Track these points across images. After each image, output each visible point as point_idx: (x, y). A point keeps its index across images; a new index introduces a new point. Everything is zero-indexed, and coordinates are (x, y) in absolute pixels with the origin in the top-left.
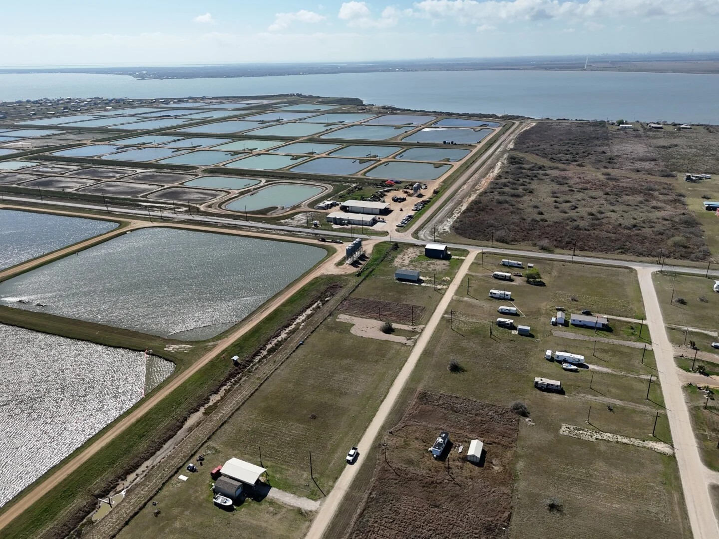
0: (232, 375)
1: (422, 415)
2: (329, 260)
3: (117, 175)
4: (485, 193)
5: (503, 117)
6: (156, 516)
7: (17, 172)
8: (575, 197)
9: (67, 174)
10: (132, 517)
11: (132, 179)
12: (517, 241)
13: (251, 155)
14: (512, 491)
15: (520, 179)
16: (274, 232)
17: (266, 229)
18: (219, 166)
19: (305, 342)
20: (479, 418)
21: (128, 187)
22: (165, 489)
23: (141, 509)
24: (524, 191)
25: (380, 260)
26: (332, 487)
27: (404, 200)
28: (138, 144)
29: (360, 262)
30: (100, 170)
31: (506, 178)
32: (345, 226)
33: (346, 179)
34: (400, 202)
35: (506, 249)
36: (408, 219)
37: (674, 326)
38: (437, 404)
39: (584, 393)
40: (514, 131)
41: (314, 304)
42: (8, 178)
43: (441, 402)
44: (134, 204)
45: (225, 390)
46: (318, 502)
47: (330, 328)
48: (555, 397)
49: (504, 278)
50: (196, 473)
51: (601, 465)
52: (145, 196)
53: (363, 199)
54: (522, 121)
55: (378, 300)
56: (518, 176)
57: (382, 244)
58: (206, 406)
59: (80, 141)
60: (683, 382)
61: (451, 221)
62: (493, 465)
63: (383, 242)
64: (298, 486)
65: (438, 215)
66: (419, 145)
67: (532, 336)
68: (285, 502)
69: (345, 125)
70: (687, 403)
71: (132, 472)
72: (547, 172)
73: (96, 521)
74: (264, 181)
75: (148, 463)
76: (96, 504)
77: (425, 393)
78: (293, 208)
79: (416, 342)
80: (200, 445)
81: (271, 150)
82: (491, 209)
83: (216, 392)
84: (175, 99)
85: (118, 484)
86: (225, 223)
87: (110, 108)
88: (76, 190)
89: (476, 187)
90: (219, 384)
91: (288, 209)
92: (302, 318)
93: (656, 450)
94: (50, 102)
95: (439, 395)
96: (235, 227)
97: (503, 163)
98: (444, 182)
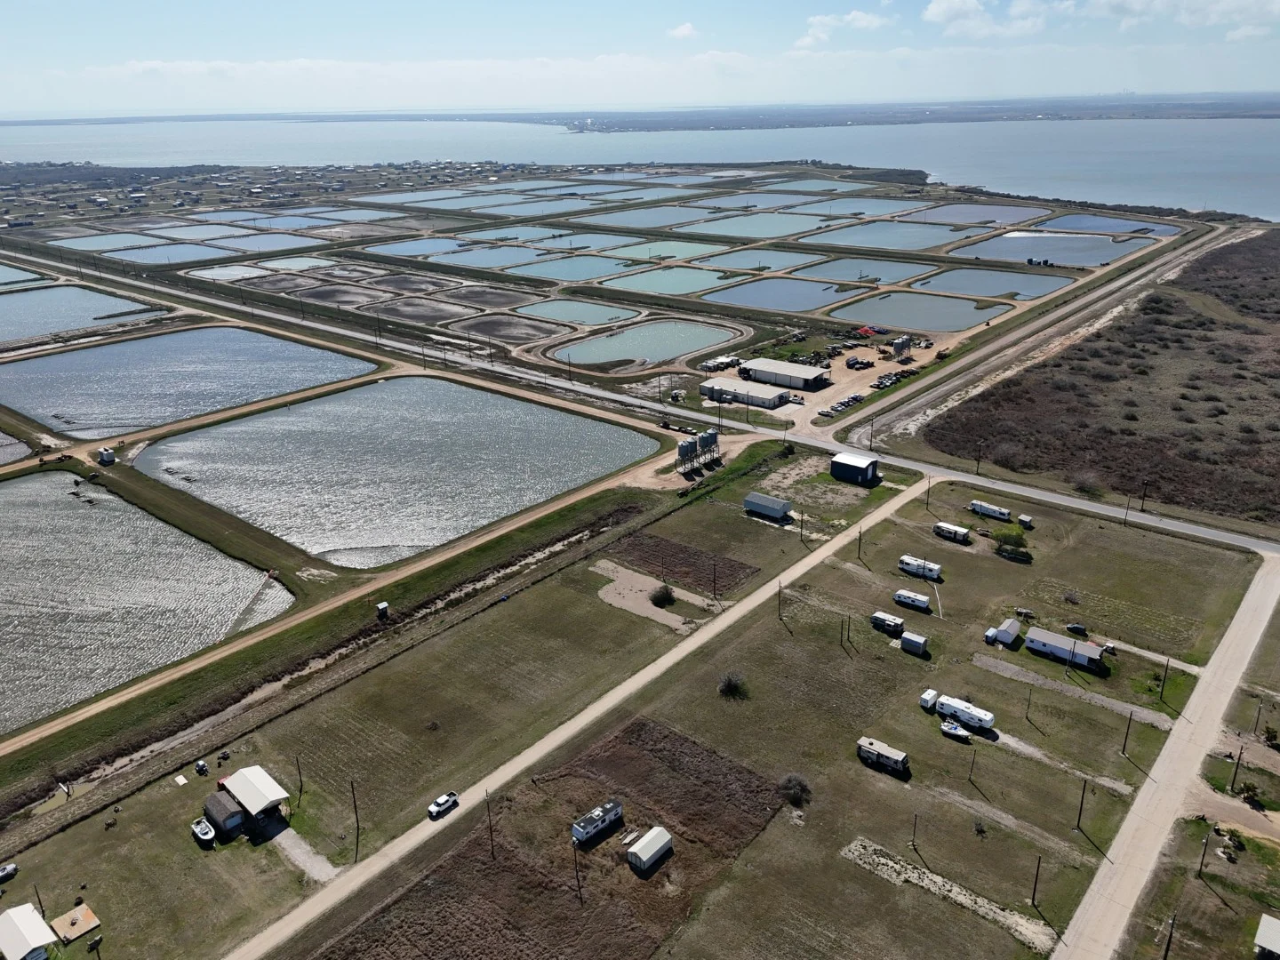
0: (365, 633)
1: (611, 763)
2: (651, 462)
3: (431, 288)
4: (1044, 365)
5: (1197, 216)
6: (107, 829)
7: (302, 273)
8: (1238, 390)
9: (363, 282)
10: (76, 822)
11: (448, 296)
12: (1037, 468)
13: (656, 267)
14: (668, 937)
15: (1137, 344)
16: (599, 403)
17: (591, 396)
18: (592, 283)
19: (512, 598)
20: (706, 790)
21: (433, 308)
22: (147, 790)
23: (95, 813)
24: (1130, 370)
25: (742, 472)
26: (377, 850)
27: (869, 365)
28: (496, 240)
29: (705, 472)
30: (413, 278)
31: (1109, 340)
32: (726, 405)
33: (789, 320)
34: (857, 369)
35: (1004, 480)
36: (848, 402)
37: (1259, 690)
38: (650, 748)
39: (950, 787)
40: (1202, 245)
41: (577, 534)
42: (283, 283)
43: (659, 746)
44: (421, 337)
45: (340, 654)
46: (338, 870)
47: (570, 582)
48: (884, 783)
49: (952, 536)
50: (203, 778)
51: (876, 934)
52: (445, 326)
53: (793, 359)
54: (1238, 225)
55: (684, 544)
56: (1138, 338)
57: (769, 444)
58: (295, 675)
59: (417, 230)
60: (1188, 811)
61: (931, 413)
62: (669, 881)
63: (770, 441)
64: (329, 836)
65: (918, 400)
66: (978, 264)
67: (926, 656)
68: (290, 856)
69: (860, 219)
70: (1165, 855)
71: (126, 755)
72: (1209, 334)
73: (35, 815)
74: (645, 312)
75: (156, 746)
76: (52, 790)
77: (644, 725)
78: (659, 365)
79: (696, 630)
80: (239, 734)
81: (697, 259)
82: (1030, 400)
83: (323, 656)
84: (602, 166)
85: (98, 769)
86: (534, 381)
87: (495, 179)
88: (358, 308)
89: (1030, 355)
90: (335, 642)
91: (651, 366)
92: (539, 555)
93: (1017, 933)
94: (419, 168)
95: (667, 733)
96: (544, 389)
97: (1126, 309)
98: (973, 338)
